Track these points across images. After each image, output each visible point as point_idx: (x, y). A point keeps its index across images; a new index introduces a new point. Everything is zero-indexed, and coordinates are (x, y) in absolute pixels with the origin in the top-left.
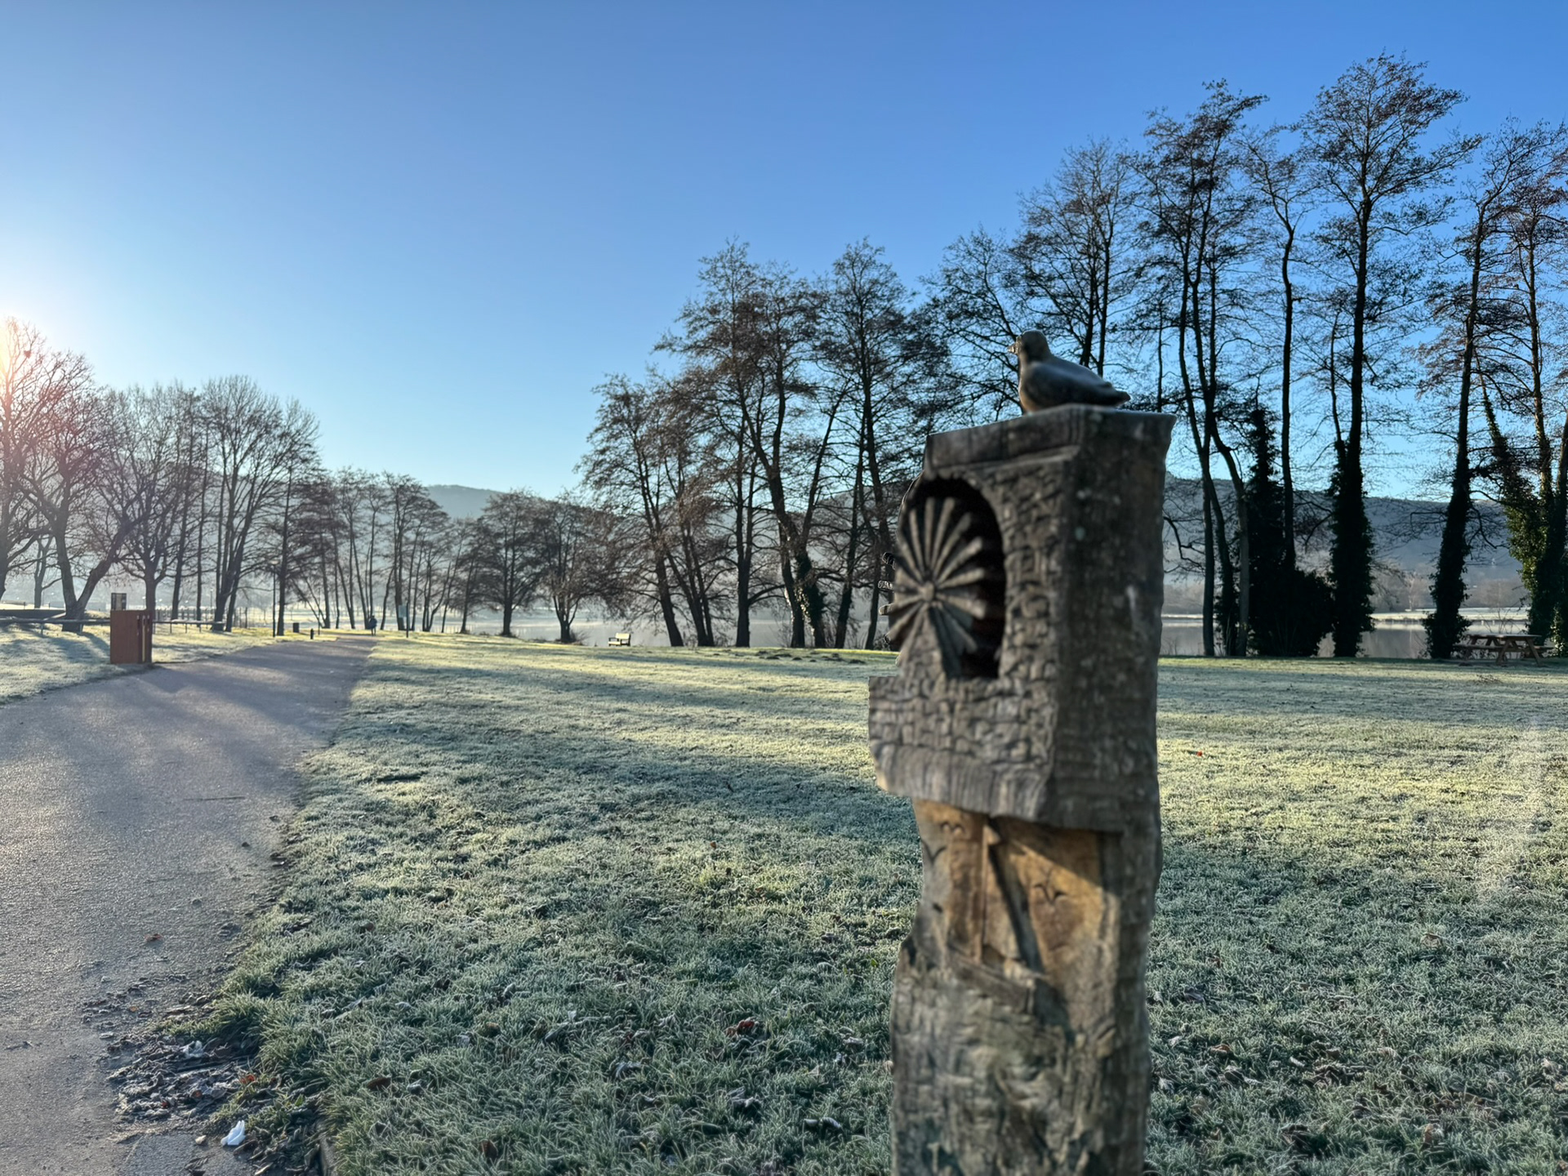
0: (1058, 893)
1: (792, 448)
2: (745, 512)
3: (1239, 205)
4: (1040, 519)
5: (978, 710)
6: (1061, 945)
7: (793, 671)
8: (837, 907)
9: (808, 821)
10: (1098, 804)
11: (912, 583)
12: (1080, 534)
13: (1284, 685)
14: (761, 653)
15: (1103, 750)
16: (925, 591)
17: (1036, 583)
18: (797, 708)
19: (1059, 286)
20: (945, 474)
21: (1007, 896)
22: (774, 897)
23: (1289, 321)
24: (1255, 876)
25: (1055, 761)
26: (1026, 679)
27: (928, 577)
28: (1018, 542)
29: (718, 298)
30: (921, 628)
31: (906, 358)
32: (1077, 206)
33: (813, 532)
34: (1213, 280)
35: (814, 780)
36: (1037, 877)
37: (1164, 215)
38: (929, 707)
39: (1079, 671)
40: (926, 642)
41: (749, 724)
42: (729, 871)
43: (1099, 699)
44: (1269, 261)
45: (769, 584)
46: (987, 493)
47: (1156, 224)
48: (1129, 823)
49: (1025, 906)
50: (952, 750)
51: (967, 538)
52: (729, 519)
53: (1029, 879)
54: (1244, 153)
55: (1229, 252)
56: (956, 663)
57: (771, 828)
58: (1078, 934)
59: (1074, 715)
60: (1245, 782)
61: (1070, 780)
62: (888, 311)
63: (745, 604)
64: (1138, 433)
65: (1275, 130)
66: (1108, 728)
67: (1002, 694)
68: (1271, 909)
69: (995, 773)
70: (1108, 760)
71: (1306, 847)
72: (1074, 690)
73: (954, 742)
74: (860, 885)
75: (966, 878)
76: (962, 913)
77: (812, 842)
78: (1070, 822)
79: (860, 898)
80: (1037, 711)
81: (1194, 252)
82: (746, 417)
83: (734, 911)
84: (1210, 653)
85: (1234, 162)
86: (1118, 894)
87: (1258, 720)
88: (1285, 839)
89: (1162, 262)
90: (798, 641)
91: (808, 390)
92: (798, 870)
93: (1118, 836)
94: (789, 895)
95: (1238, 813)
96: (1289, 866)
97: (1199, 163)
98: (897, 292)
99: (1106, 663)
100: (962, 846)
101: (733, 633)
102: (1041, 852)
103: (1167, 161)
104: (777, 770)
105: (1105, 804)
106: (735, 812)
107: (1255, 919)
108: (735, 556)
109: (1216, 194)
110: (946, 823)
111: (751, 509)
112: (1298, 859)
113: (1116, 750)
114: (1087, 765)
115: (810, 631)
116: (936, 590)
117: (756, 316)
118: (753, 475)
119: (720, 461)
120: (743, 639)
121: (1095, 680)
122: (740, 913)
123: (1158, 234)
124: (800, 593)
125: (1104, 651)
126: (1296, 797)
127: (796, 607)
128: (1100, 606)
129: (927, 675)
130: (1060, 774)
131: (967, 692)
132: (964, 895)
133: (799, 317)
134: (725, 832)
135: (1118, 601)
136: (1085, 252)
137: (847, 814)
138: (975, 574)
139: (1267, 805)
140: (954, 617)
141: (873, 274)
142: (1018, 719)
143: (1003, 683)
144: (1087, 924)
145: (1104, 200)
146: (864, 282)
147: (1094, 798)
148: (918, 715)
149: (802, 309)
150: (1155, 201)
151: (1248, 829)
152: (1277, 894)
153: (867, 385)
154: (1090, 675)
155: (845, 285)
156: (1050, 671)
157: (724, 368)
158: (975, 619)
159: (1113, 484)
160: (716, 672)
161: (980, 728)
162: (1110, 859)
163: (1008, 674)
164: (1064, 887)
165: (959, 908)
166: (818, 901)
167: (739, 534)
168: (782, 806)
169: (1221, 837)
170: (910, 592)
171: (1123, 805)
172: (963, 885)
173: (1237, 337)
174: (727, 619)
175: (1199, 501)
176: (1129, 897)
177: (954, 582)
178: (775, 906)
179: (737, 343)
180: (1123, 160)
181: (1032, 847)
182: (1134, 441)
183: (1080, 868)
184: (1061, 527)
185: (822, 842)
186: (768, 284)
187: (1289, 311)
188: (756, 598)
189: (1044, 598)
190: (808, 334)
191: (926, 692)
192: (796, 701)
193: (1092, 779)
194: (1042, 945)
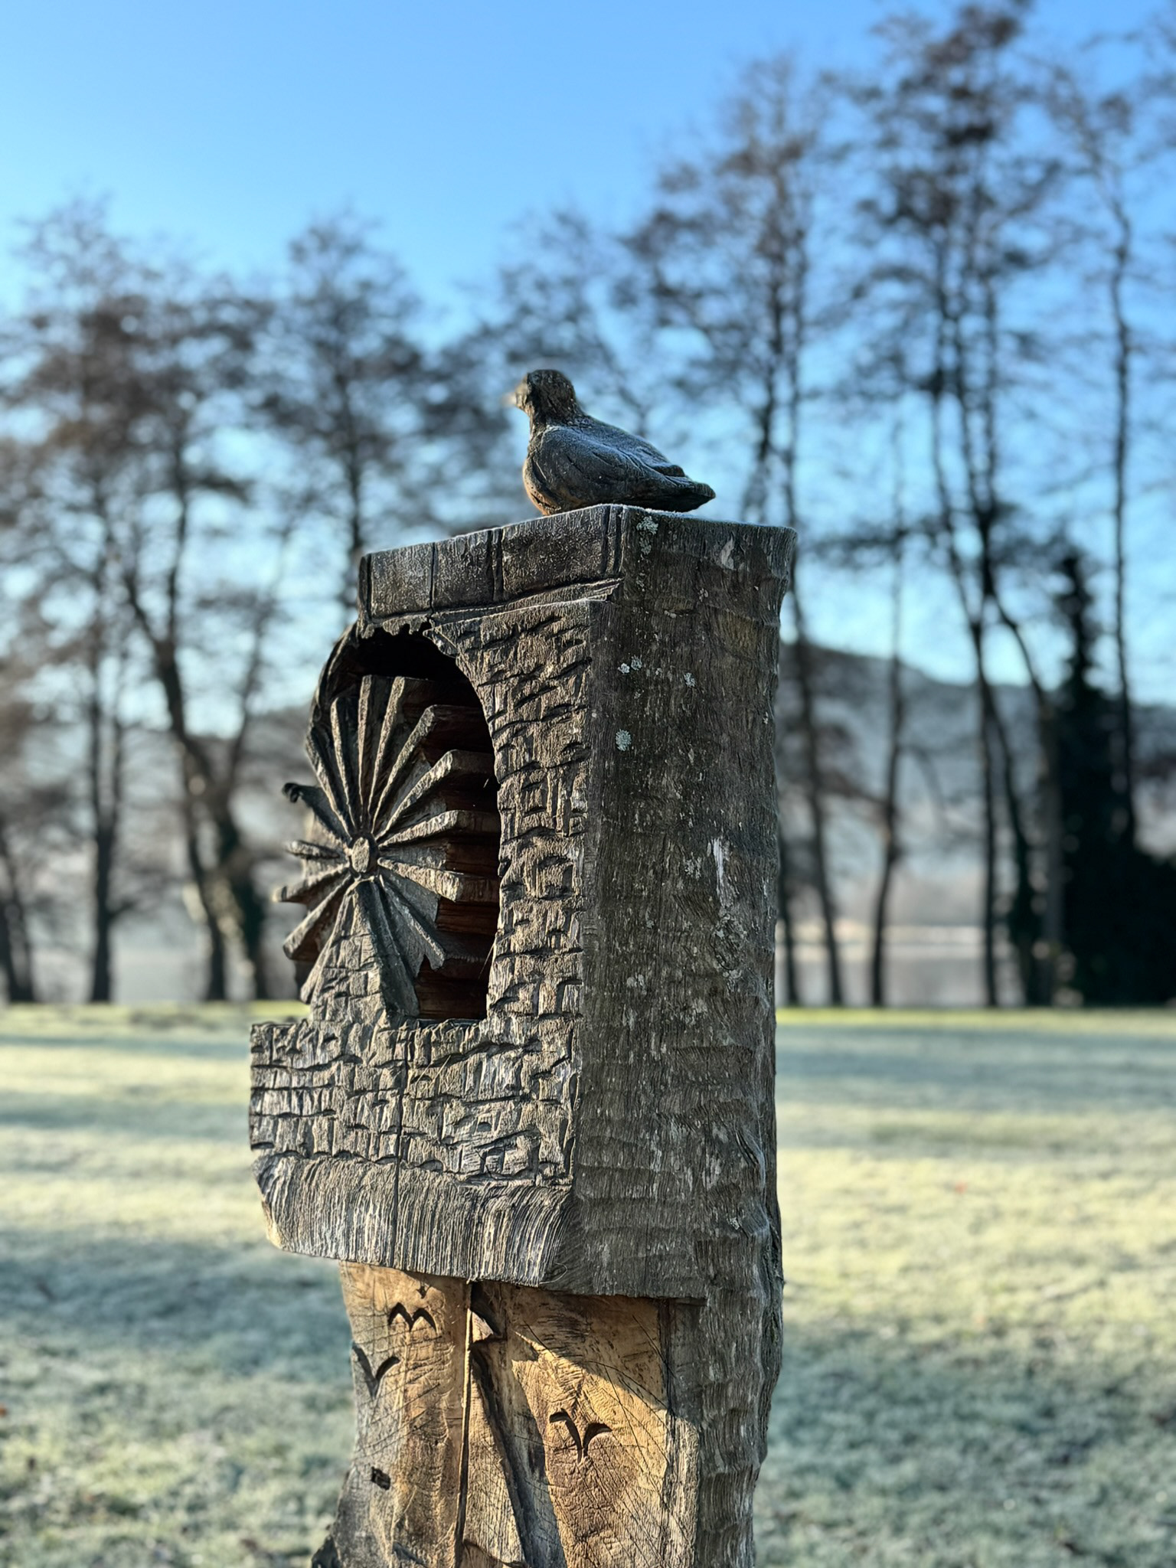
0: (595, 1428)
1: (205, 604)
2: (107, 733)
3: (1033, 174)
4: (553, 712)
5: (449, 1078)
6: (596, 1530)
7: (199, 1051)
8: (253, 1520)
9: (204, 1354)
10: (656, 1248)
11: (332, 840)
12: (623, 740)
13: (1116, 1057)
14: (137, 1019)
15: (666, 1145)
16: (357, 854)
17: (544, 832)
18: (202, 1124)
19: (713, 310)
20: (391, 627)
21: (504, 1441)
22: (123, 1509)
23: (1123, 388)
24: (1048, 1413)
25: (578, 1168)
26: (532, 1015)
27: (359, 830)
28: (519, 757)
29: (49, 300)
30: (347, 925)
31: (429, 433)
32: (745, 162)
33: (250, 770)
34: (990, 310)
35: (227, 1269)
36: (556, 1397)
37: (904, 184)
38: (361, 1081)
39: (621, 997)
40: (357, 951)
41: (98, 1161)
42: (32, 1463)
43: (659, 1049)
44: (1090, 280)
45: (155, 874)
46: (463, 663)
47: (888, 203)
48: (713, 1282)
49: (537, 1458)
50: (399, 1159)
51: (430, 749)
52: (73, 745)
53: (543, 1405)
54: (1041, 79)
55: (1018, 260)
56: (409, 992)
57: (131, 1369)
58: (626, 1503)
59: (613, 1081)
60: (1041, 1238)
61: (605, 1203)
62: (394, 342)
63: (106, 918)
64: (725, 559)
65: (1096, 40)
66: (673, 1104)
67: (485, 1046)
68: (1074, 1474)
69: (474, 1198)
70: (674, 1162)
71: (1141, 1356)
72: (612, 1033)
73: (402, 1145)
74: (305, 1474)
75: (432, 1412)
76: (425, 1486)
77: (214, 1392)
78: (604, 1284)
79: (300, 1498)
80: (546, 1074)
81: (956, 258)
82: (109, 539)
83: (38, 1542)
84: (992, 1001)
85: (1026, 94)
86: (694, 1420)
87: (1069, 1123)
88: (1105, 1342)
89: (901, 273)
90: (216, 989)
91: (235, 489)
92: (180, 1453)
93: (695, 1305)
94: (156, 1504)
95: (1025, 1297)
96: (1111, 1391)
97: (961, 94)
98: (408, 307)
99: (671, 980)
100: (425, 1351)
101: (79, 978)
102: (564, 1351)
103: (907, 87)
104: (153, 1252)
105: (671, 1247)
106: (56, 1341)
107: (1044, 1494)
108: (84, 819)
109: (996, 151)
110: (399, 1308)
111: (119, 729)
112: (1125, 1379)
113: (689, 1143)
114: (637, 1175)
115: (240, 971)
116: (375, 854)
117: (128, 340)
118: (125, 656)
119: (48, 627)
120: (101, 990)
121: (652, 1014)
122: (51, 1546)
123: (889, 222)
124: (222, 895)
125: (669, 960)
126: (1127, 1263)
127: (212, 923)
128: (661, 875)
129: (357, 1017)
130: (588, 1193)
131: (427, 1044)
132: (430, 1449)
133: (216, 345)
134: (28, 1384)
135: (693, 867)
136: (761, 250)
137: (287, 1332)
138: (443, 820)
139: (1077, 1278)
140: (405, 901)
141: (362, 268)
142: (516, 1094)
143: (491, 1026)
144: (642, 1481)
145: (793, 152)
146: (346, 283)
147: (650, 1235)
148: (340, 1094)
149: (224, 329)
150: (886, 160)
151: (1040, 1326)
152: (1087, 1444)
153: (354, 481)
154: (641, 1004)
155: (308, 285)
156: (573, 996)
157: (65, 436)
158: (442, 900)
159: (683, 649)
160: (38, 1058)
161: (452, 1112)
162: (679, 1354)
163: (498, 1006)
164: (603, 1416)
165: (419, 1474)
166: (215, 1512)
167: (93, 773)
168: (156, 1324)
169: (991, 1344)
170: (328, 855)
171: (702, 1247)
172: (426, 1429)
173: (1031, 415)
174: (69, 949)
175: (969, 719)
176: (713, 1424)
177: (406, 835)
178: (126, 1527)
179: (91, 387)
180: (828, 79)
181: (547, 1341)
182: (720, 570)
183: (630, 1377)
184: (587, 726)
185: (235, 1392)
186: (150, 275)
187: (1122, 370)
188: (128, 906)
189: (562, 860)
190: (235, 379)
191: (355, 1050)
192: (200, 1112)
193: (645, 1200)
194: (565, 1533)
